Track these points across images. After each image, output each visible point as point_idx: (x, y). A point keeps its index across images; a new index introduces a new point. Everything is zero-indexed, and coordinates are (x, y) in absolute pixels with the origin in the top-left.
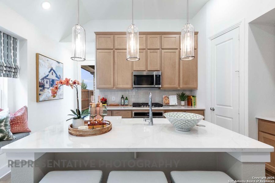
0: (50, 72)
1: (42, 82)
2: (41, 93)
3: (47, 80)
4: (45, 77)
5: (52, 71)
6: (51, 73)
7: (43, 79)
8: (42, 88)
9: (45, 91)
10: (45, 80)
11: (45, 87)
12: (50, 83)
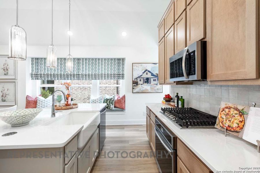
0: (143, 73)
1: (136, 80)
2: (134, 87)
3: (140, 79)
4: (139, 77)
5: (147, 72)
6: (145, 73)
7: (136, 78)
8: (135, 85)
9: (138, 86)
10: (139, 79)
11: (138, 83)
12: (144, 81)
